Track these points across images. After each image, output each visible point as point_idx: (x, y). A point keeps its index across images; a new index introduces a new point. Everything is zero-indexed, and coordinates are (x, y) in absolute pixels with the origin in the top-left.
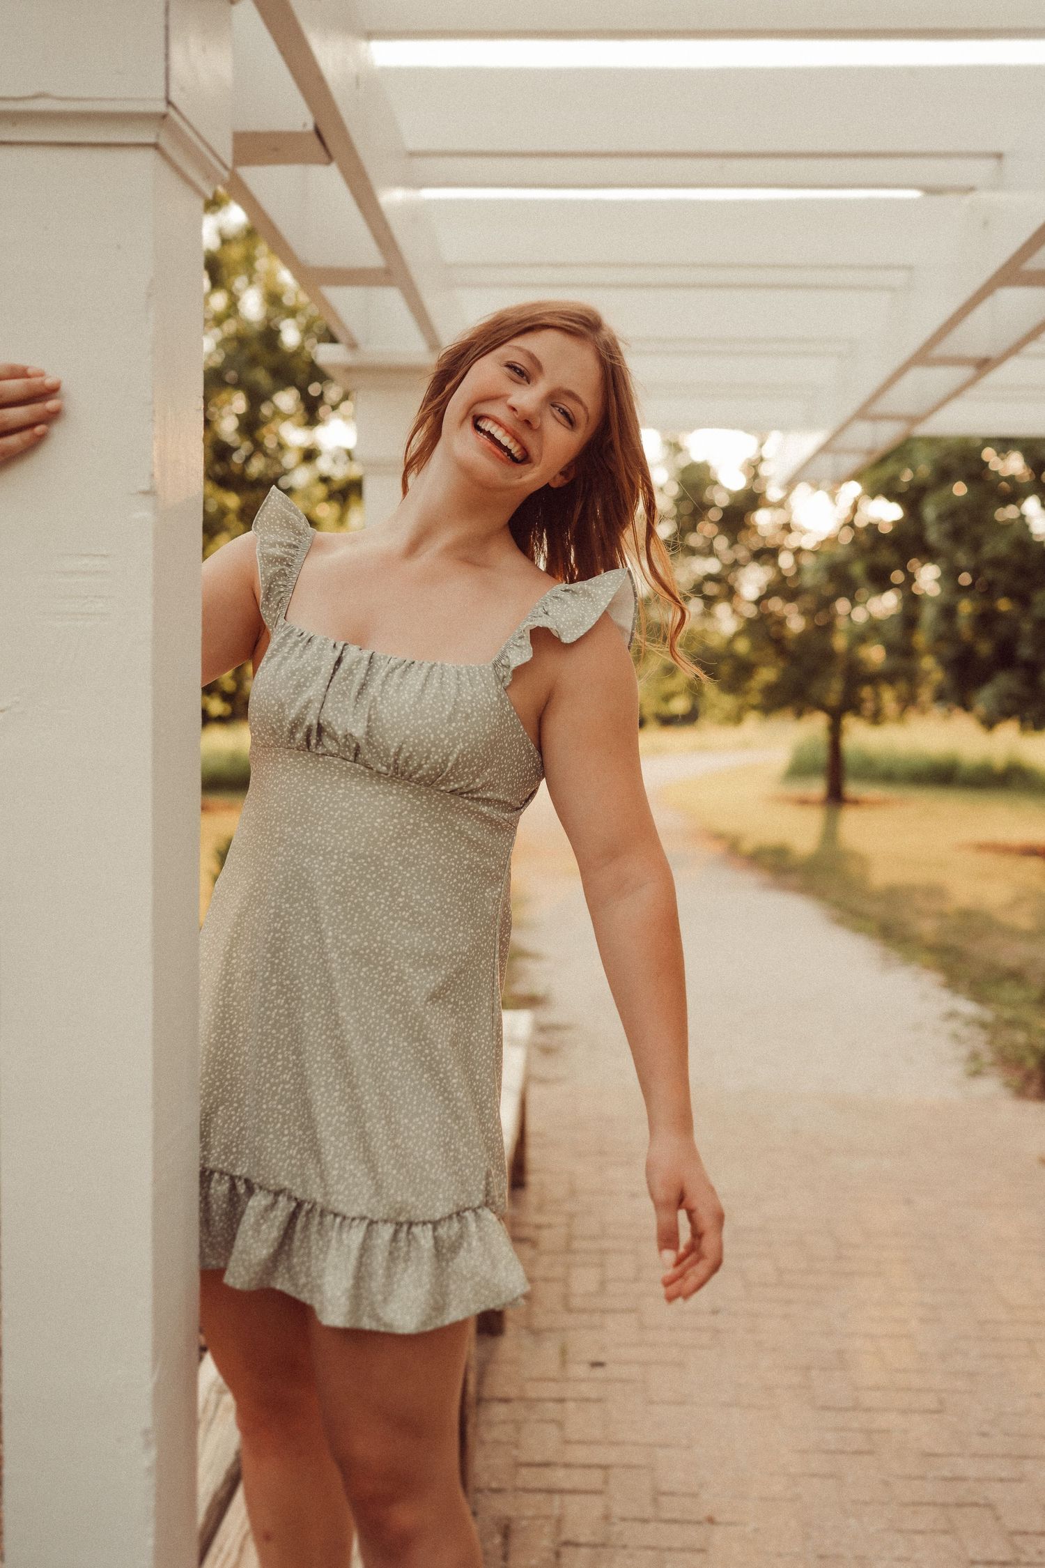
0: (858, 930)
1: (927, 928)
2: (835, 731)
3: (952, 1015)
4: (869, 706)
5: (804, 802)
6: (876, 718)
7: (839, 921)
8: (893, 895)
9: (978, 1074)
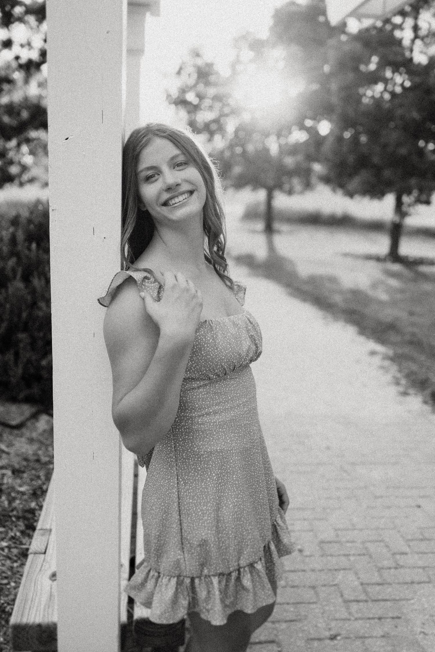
0: (305, 300)
1: (337, 299)
2: (270, 198)
3: (373, 353)
4: (287, 187)
5: (254, 232)
6: (290, 192)
7: (292, 295)
8: (313, 280)
9: (405, 394)
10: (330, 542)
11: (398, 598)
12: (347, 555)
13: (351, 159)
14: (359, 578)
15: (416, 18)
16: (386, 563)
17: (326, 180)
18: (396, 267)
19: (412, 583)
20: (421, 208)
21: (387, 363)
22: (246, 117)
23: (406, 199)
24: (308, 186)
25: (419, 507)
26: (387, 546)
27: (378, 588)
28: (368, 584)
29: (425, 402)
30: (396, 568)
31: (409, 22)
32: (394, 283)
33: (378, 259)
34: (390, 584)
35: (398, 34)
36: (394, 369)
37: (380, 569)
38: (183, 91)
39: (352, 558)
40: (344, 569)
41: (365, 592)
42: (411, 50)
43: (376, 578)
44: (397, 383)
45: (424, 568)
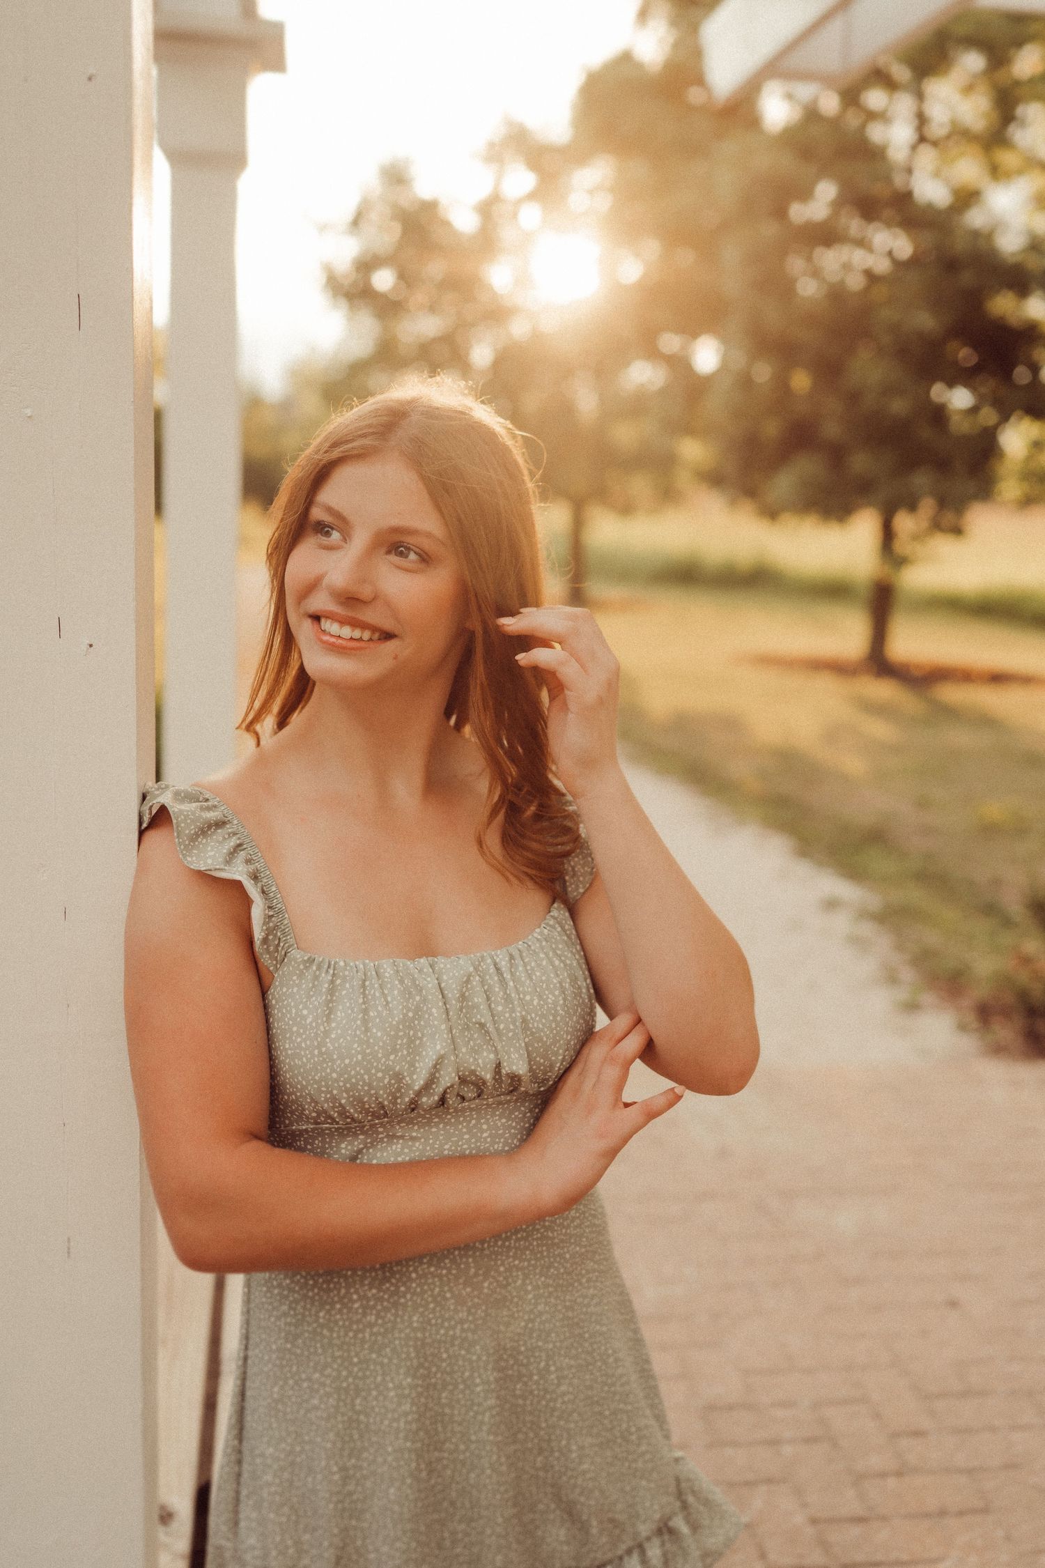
1: (740, 769)
2: (579, 523)
3: (831, 905)
4: (618, 496)
6: (626, 510)
8: (683, 723)
9: (912, 1007)
10: (730, 1408)
11: (905, 1557)
12: (774, 1443)
13: (772, 429)
14: (805, 1505)
15: (920, 96)
16: (876, 1461)
17: (714, 479)
18: (883, 690)
19: (943, 1513)
20: (943, 545)
21: (867, 929)
22: (519, 329)
23: (905, 523)
24: (668, 495)
25: (953, 1304)
26: (877, 1416)
27: (855, 1531)
28: (831, 1521)
29: (962, 1027)
30: (899, 1474)
31: (904, 105)
32: (880, 730)
33: (838, 668)
34: (884, 1518)
35: (876, 133)
36: (883, 943)
37: (859, 1479)
38: (366, 265)
39: (787, 1450)
40: (769, 1481)
41: (825, 1545)
42: (909, 171)
43: (849, 1503)
44: (892, 979)
45: (970, 1472)
